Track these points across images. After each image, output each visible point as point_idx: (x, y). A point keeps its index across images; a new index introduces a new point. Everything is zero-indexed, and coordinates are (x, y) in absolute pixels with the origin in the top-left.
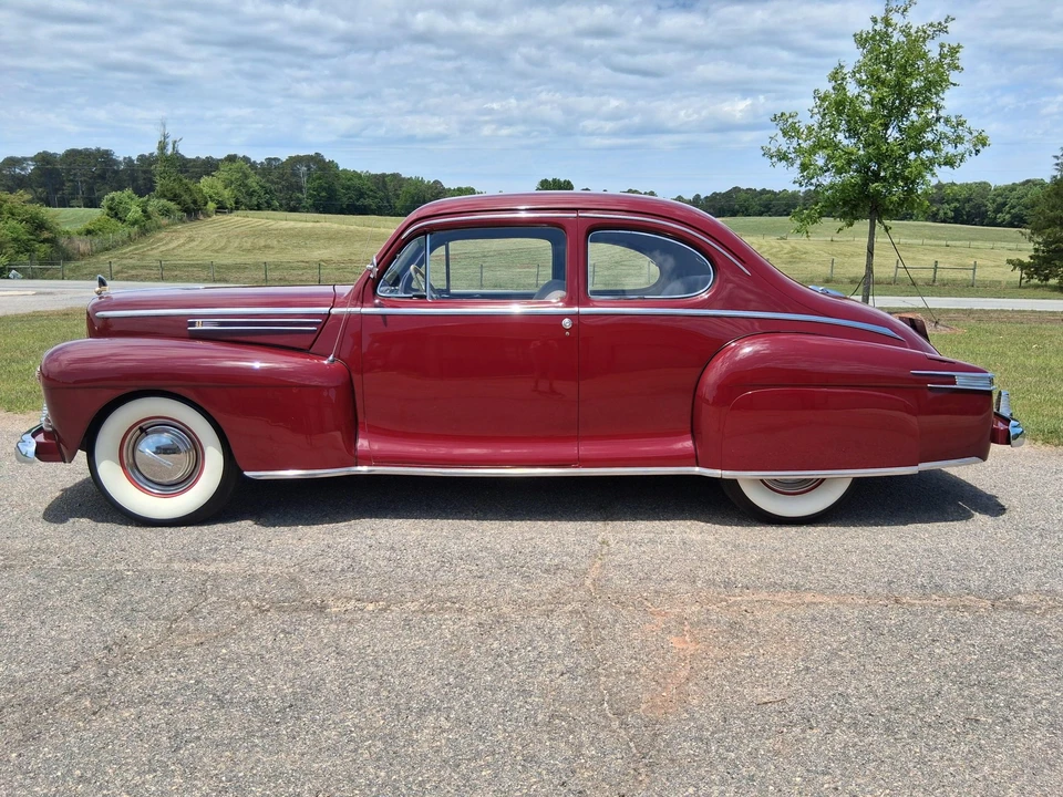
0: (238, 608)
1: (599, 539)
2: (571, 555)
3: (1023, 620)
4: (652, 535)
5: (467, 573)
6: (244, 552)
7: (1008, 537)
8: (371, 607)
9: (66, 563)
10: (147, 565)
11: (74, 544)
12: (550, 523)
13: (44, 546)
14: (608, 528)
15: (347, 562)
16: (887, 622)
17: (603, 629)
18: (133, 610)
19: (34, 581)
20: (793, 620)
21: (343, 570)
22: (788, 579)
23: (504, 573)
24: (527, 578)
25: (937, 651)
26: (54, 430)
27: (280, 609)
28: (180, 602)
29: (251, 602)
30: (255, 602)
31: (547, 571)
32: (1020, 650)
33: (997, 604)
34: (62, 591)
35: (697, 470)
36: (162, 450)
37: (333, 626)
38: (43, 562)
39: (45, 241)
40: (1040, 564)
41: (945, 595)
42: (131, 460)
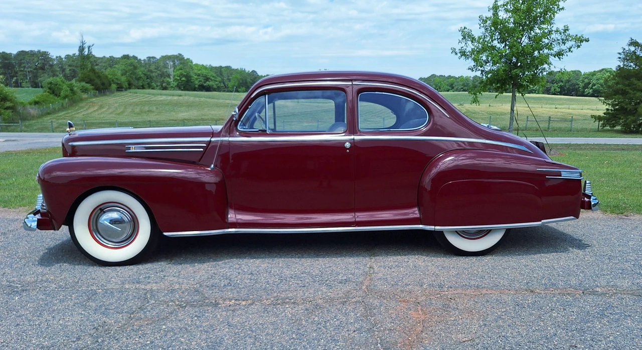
0: (168, 306)
1: (368, 266)
2: (353, 274)
3: (599, 300)
4: (397, 263)
5: (296, 285)
6: (166, 278)
7: (591, 260)
8: (244, 303)
9: (60, 287)
10: (109, 286)
11: (63, 277)
12: (339, 259)
13: (44, 279)
14: (373, 260)
15: (227, 282)
16: (527, 302)
17: (374, 309)
18: (106, 309)
19: (43, 297)
20: (476, 302)
21: (225, 285)
22: (472, 283)
23: (317, 285)
24: (329, 286)
25: (554, 315)
26: (48, 211)
27: (192, 306)
28: (133, 304)
29: (175, 303)
30: (177, 303)
31: (341, 283)
32: (598, 314)
33: (585, 292)
34: (61, 301)
35: (421, 226)
36: (114, 222)
37: (224, 313)
38: (46, 287)
39: (7, 108)
40: (609, 272)
41: (557, 288)
42: (95, 228)
